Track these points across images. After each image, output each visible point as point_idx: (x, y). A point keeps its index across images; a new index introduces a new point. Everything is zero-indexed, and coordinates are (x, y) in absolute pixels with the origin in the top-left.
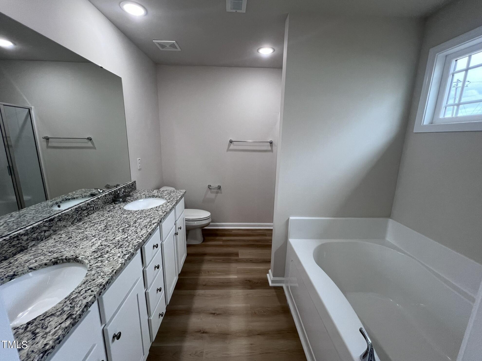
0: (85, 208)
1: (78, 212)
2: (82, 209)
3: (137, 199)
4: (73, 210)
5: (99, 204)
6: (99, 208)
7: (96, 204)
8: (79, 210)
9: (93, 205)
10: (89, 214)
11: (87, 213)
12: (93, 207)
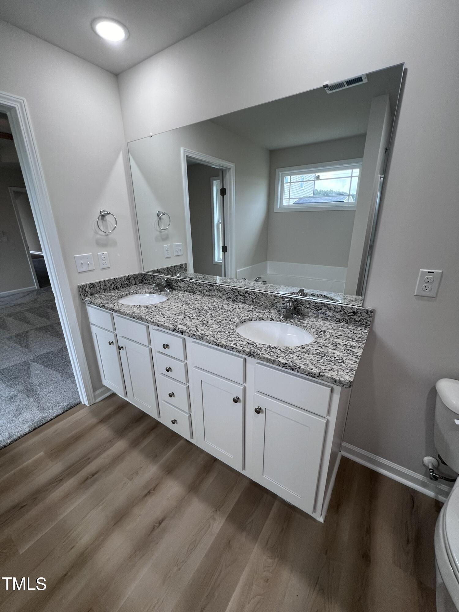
0: (242, 294)
1: (234, 293)
2: (238, 293)
3: (305, 327)
4: (230, 288)
5: (263, 301)
6: (262, 305)
7: (257, 298)
8: (236, 292)
9: (253, 297)
10: (246, 302)
11: (244, 300)
12: (253, 299)
